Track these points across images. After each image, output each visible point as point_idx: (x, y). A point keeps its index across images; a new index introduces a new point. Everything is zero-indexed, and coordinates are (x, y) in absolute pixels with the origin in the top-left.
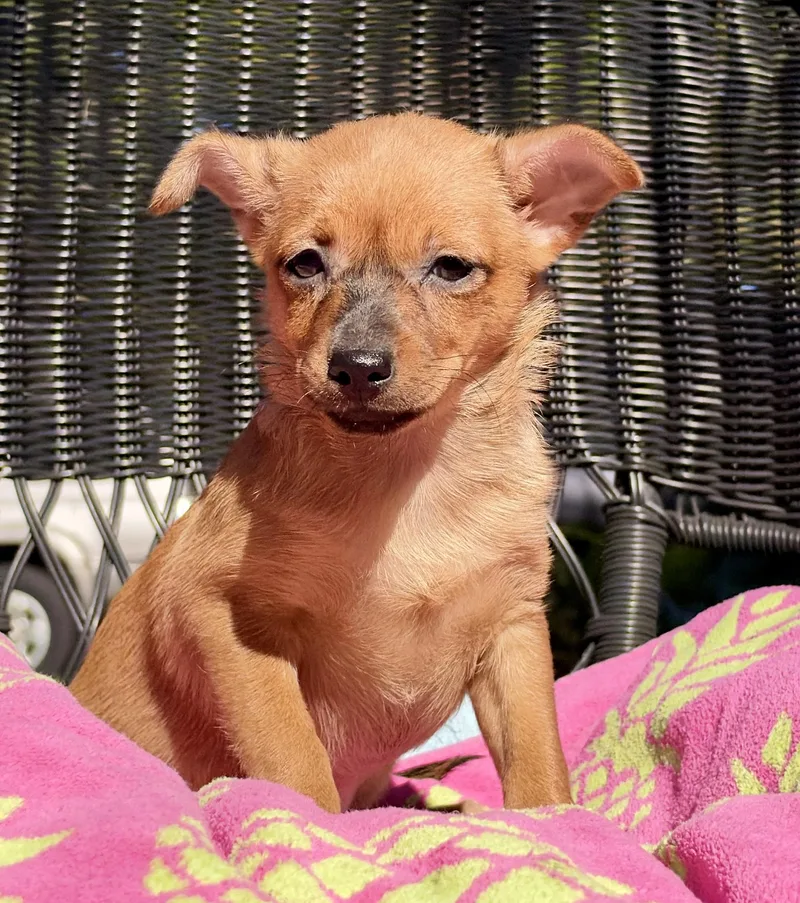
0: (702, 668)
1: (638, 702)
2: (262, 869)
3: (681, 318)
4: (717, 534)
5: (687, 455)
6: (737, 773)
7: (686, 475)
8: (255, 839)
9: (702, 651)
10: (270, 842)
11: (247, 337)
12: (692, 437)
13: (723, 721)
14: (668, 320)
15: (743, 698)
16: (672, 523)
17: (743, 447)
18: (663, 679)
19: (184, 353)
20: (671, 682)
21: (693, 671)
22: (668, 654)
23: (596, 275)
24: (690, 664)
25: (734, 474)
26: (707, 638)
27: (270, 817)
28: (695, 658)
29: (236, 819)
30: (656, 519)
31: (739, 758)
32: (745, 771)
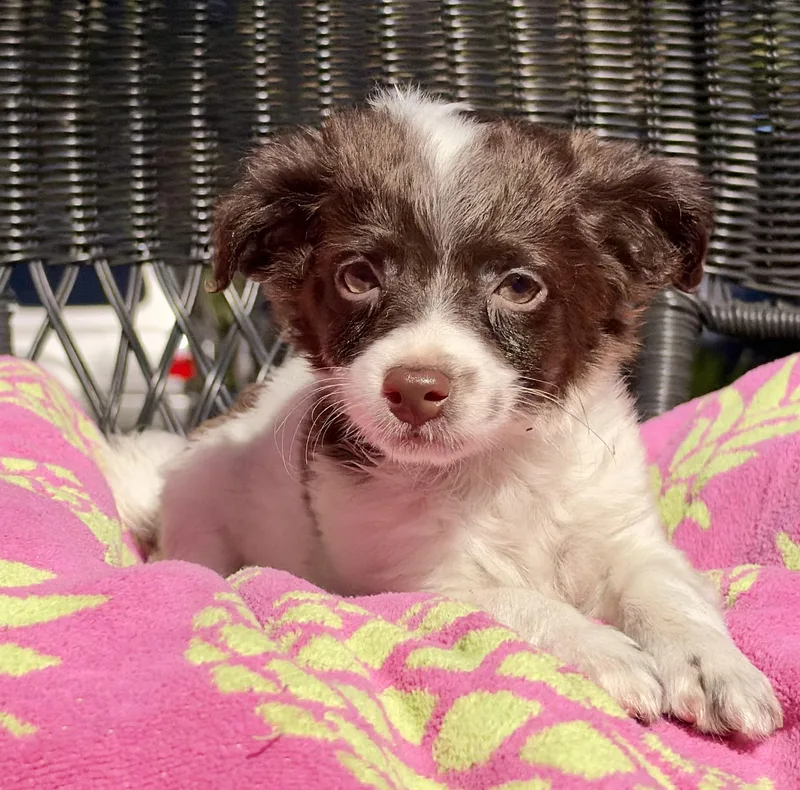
0: (749, 429)
1: (681, 462)
2: (296, 646)
3: (716, 96)
4: (750, 321)
5: (721, 239)
6: (784, 548)
7: (719, 260)
8: (286, 619)
9: (749, 412)
10: (302, 620)
11: (265, 119)
12: (725, 220)
13: (770, 492)
14: (702, 99)
15: (791, 471)
16: (704, 310)
17: (778, 231)
18: (709, 439)
19: (201, 135)
20: (715, 444)
21: (738, 433)
22: (713, 412)
23: (626, 41)
24: (736, 425)
25: (768, 259)
26: (755, 398)
27: (301, 598)
28: (741, 420)
29: (267, 599)
30: (687, 305)
31: (784, 531)
32: (791, 545)
